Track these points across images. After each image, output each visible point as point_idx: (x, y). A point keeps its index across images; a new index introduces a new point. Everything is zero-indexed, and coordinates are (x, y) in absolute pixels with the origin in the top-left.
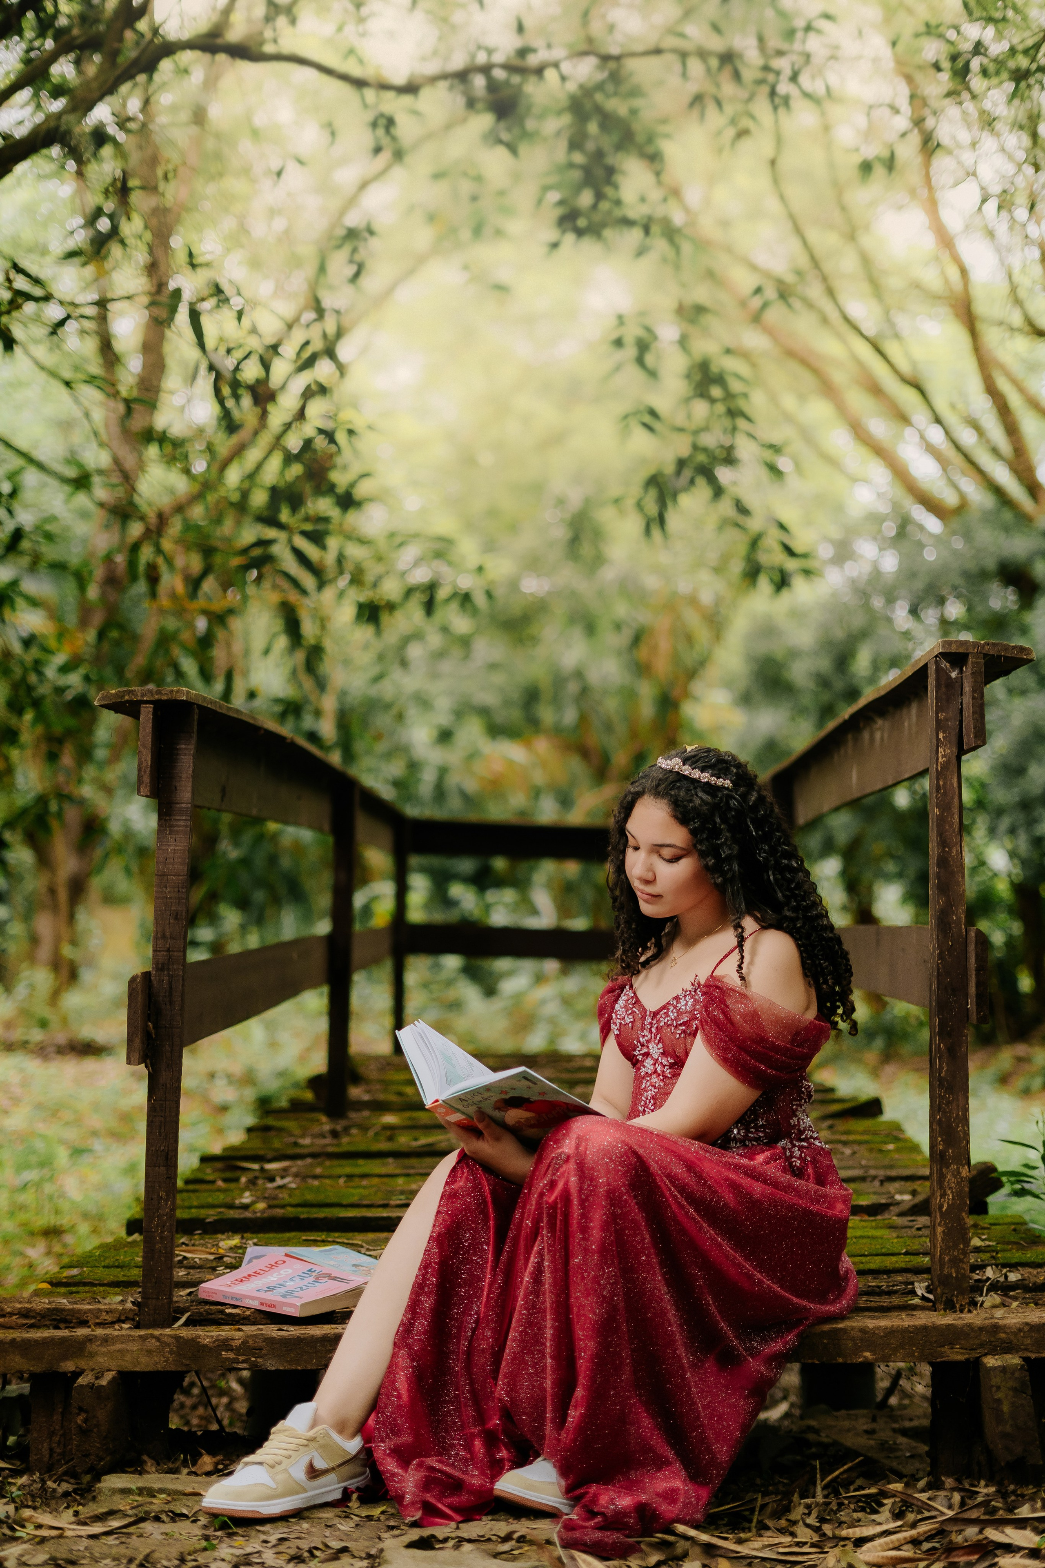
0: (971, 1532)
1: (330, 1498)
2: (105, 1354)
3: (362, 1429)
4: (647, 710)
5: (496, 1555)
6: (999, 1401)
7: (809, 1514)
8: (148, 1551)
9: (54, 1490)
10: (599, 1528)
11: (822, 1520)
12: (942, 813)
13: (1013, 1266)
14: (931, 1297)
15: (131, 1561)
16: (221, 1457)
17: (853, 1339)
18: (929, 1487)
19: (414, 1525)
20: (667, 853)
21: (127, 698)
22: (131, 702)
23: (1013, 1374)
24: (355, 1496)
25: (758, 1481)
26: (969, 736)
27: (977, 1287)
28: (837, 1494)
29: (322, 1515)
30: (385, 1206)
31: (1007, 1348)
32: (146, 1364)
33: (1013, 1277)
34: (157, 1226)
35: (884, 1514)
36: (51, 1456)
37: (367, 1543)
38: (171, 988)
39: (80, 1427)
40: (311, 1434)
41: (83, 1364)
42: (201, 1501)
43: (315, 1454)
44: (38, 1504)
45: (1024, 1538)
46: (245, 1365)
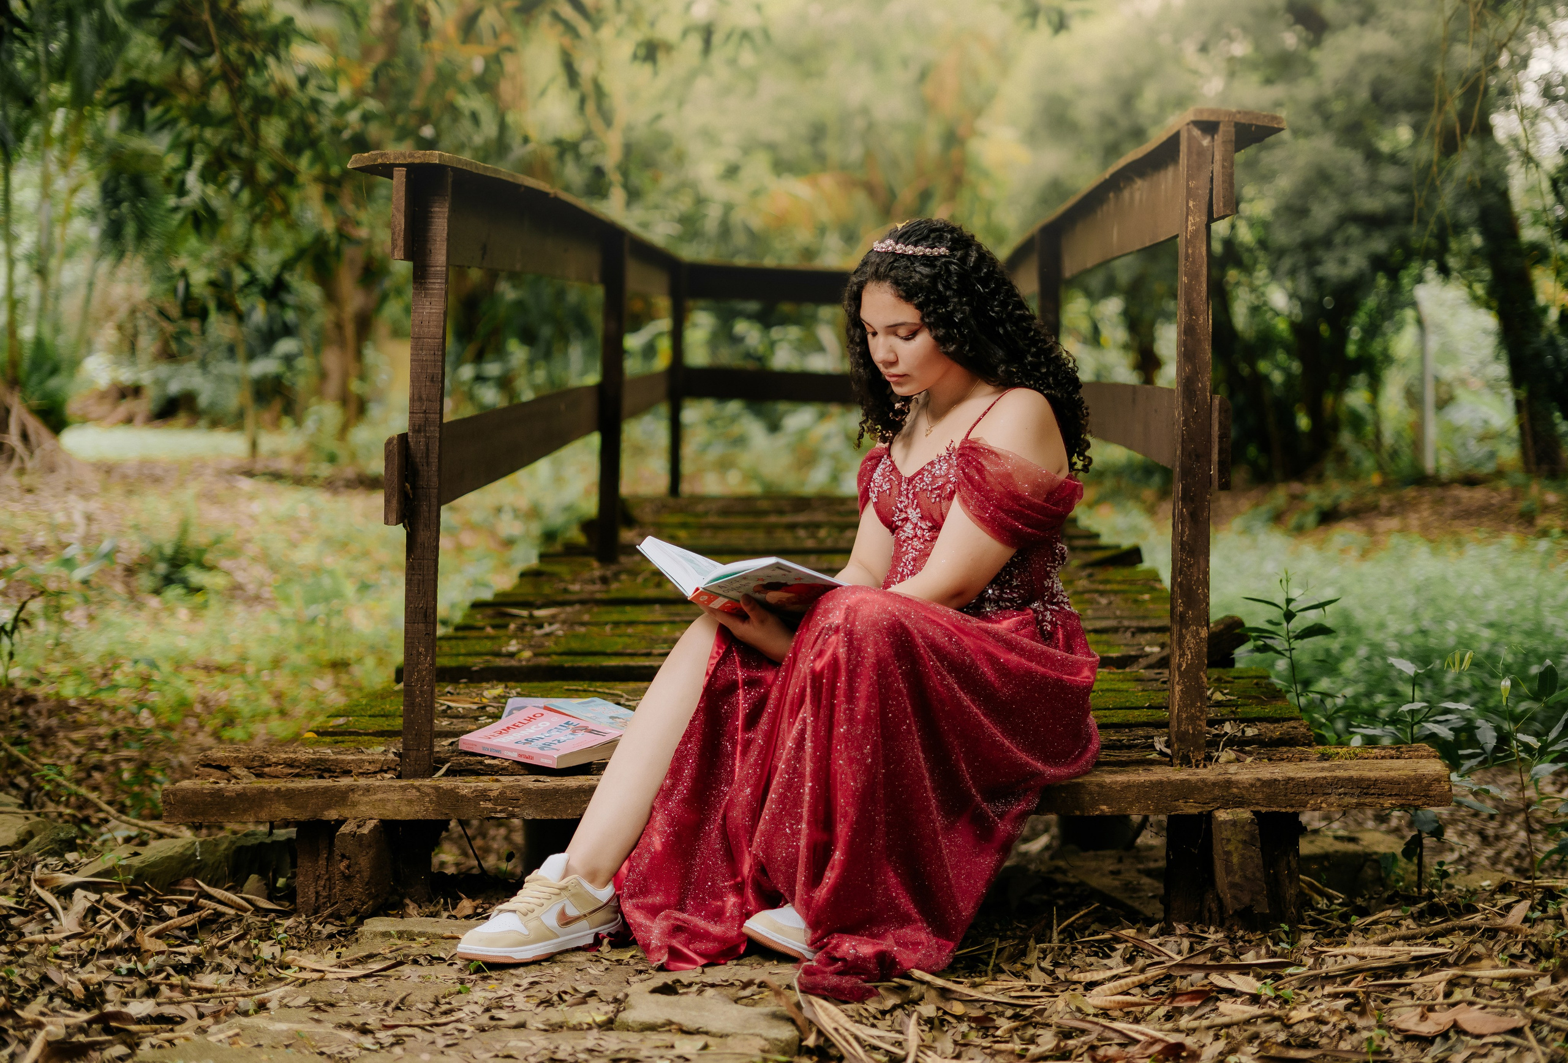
0: (1197, 976)
1: (581, 944)
2: (367, 803)
3: (615, 878)
5: (736, 1001)
6: (1228, 853)
7: (1044, 957)
8: (404, 993)
9: (319, 932)
10: (839, 973)
11: (1056, 964)
12: (1190, 281)
13: (1251, 721)
14: (1168, 751)
15: (387, 1004)
16: (479, 902)
17: (1090, 793)
18: (1162, 932)
19: (662, 968)
20: (902, 332)
21: (379, 161)
22: (383, 165)
23: (1243, 826)
24: (606, 941)
25: (997, 927)
26: (1218, 204)
27: (1213, 743)
28: (1072, 938)
29: (574, 959)
30: (648, 655)
31: (1240, 802)
32: (406, 813)
33: (1250, 732)
34: (417, 678)
35: (1116, 960)
36: (317, 899)
37: (615, 987)
38: (428, 448)
39: (343, 873)
40: (563, 883)
41: (346, 812)
42: (456, 946)
43: (567, 902)
44: (303, 945)
45: (1246, 984)
46: (503, 815)
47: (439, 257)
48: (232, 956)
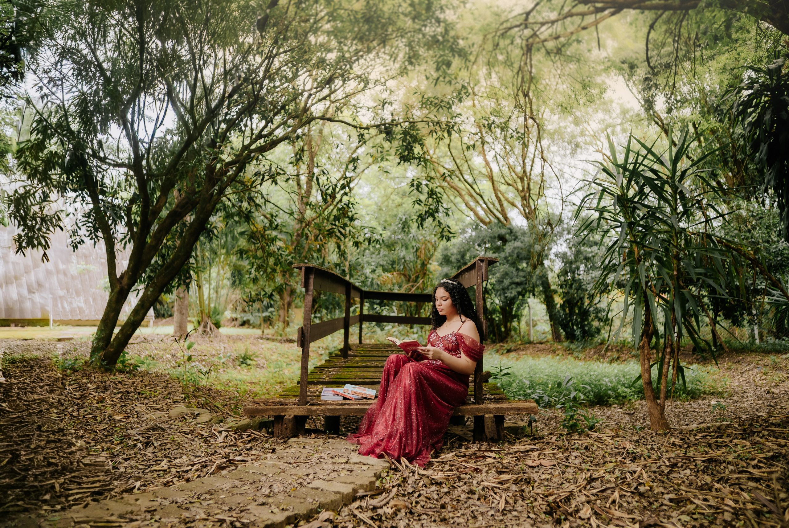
0: (481, 453)
2: (291, 411)
6: (488, 425)
9: (279, 441)
12: (478, 294)
13: (492, 394)
14: (474, 401)
18: (473, 443)
22: (300, 267)
23: (491, 418)
26: (484, 278)
27: (484, 399)
28: (453, 444)
31: (491, 413)
32: (300, 414)
33: (493, 397)
34: (304, 383)
36: (279, 434)
38: (307, 330)
39: (285, 427)
41: (286, 414)
44: (276, 444)
45: (492, 455)
46: (322, 414)
47: (311, 287)
48: (259, 447)
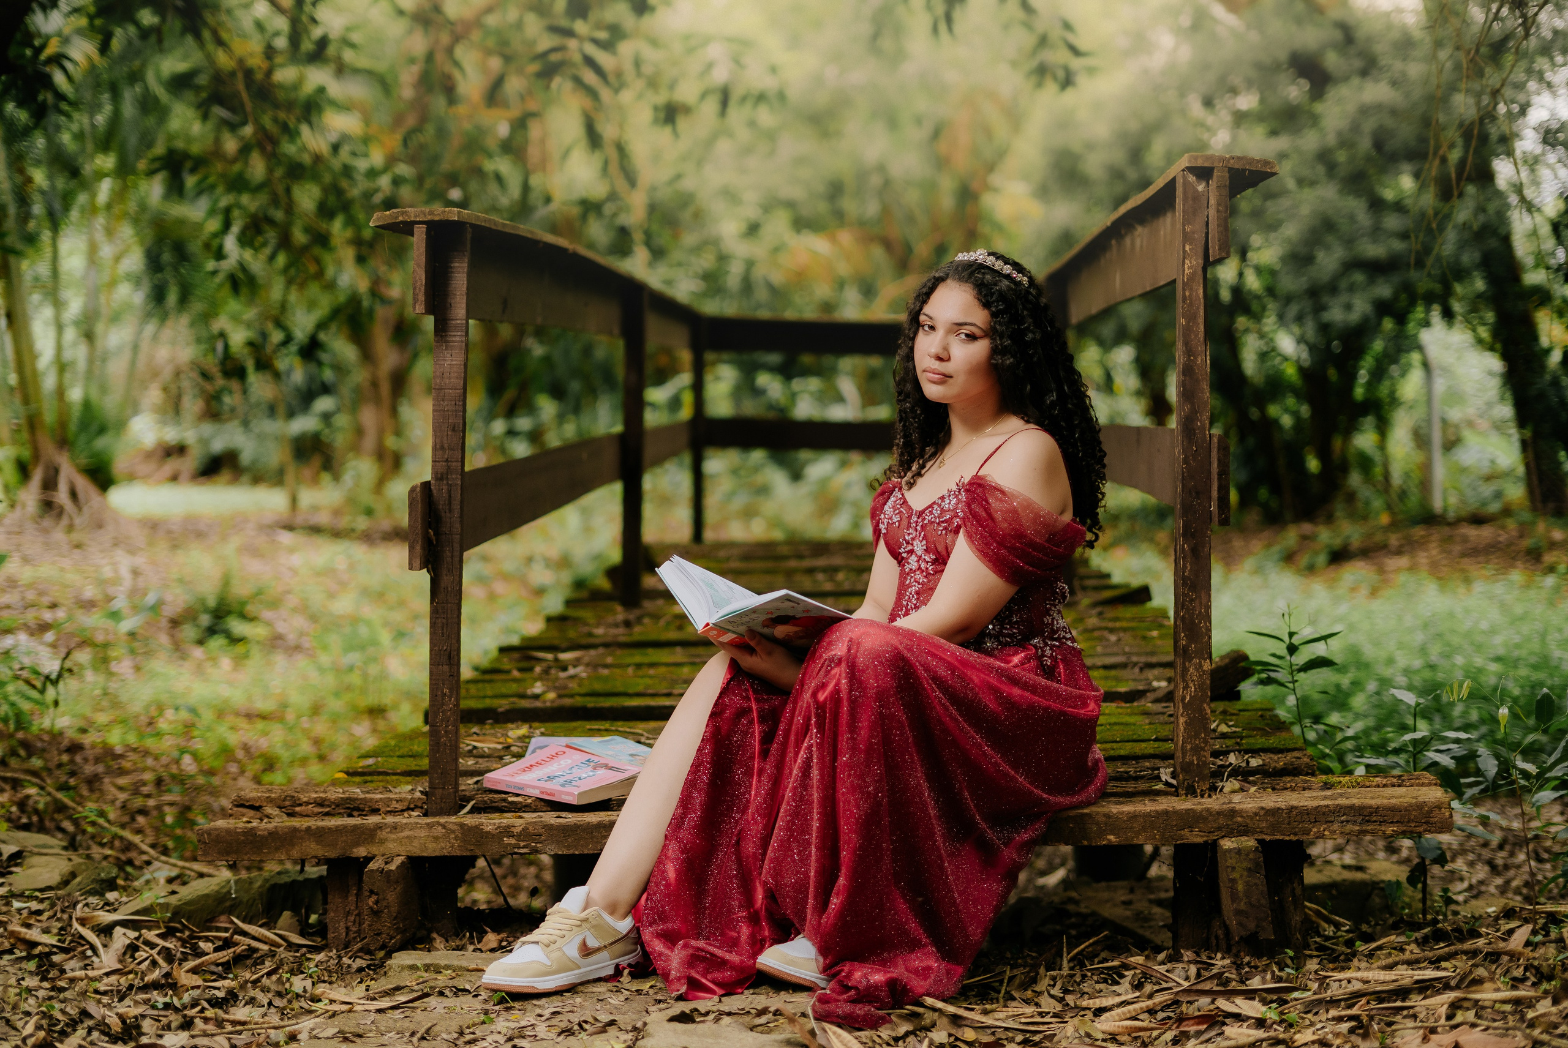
0: (1204, 1001)
1: (603, 974)
2: (394, 841)
3: (634, 909)
4: (947, 202)
5: (752, 1029)
6: (1234, 882)
7: (1054, 986)
8: (430, 1025)
9: (349, 966)
10: (853, 1001)
11: (1066, 991)
12: (1188, 323)
13: (1255, 752)
14: (1174, 782)
15: (413, 1034)
16: (503, 936)
17: (1097, 824)
18: (1171, 959)
19: (680, 998)
21: (401, 219)
22: (404, 223)
23: (1247, 855)
25: (1008, 955)
26: (1213, 248)
27: (1218, 774)
28: (1082, 965)
29: (594, 990)
30: (665, 695)
31: (1244, 831)
32: (433, 849)
33: (1255, 762)
34: (442, 720)
35: (1124, 987)
36: (347, 934)
37: (634, 1017)
38: (450, 496)
39: (371, 908)
40: (584, 915)
41: (374, 850)
42: (481, 977)
43: (588, 933)
44: (334, 979)
45: (1252, 1008)
46: (526, 850)
47: (459, 309)
48: (265, 990)
